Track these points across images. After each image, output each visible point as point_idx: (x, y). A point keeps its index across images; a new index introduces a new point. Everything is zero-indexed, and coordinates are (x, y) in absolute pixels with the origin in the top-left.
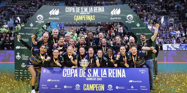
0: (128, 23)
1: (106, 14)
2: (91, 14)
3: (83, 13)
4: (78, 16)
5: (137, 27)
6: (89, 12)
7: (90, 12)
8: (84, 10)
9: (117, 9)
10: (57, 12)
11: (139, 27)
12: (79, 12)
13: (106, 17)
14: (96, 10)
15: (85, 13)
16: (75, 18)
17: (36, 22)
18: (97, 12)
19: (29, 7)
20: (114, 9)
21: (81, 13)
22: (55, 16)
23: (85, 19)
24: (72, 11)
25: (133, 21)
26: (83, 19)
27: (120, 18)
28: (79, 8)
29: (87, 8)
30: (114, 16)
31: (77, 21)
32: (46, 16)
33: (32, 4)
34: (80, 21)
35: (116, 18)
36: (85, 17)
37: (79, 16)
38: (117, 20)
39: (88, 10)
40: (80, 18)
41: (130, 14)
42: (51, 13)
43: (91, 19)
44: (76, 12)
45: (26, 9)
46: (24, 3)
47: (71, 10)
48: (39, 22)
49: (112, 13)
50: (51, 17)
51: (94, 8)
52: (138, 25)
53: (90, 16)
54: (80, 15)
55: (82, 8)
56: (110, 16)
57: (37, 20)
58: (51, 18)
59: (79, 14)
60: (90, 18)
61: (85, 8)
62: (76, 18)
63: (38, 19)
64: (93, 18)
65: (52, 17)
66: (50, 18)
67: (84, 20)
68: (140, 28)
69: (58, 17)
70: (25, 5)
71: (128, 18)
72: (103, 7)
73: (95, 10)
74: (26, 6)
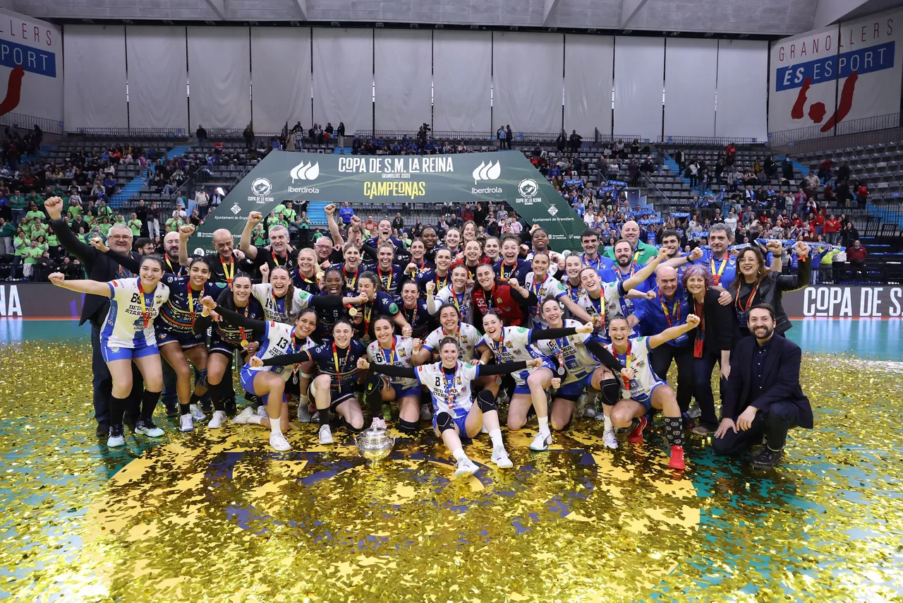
0: (522, 204)
1: (457, 176)
2: (415, 178)
3: (389, 176)
4: (374, 184)
5: (549, 216)
6: (408, 172)
7: (410, 171)
8: (392, 165)
9: (490, 164)
10: (313, 172)
11: (554, 217)
12: (378, 171)
13: (457, 187)
14: (429, 167)
15: (397, 176)
16: (368, 188)
17: (251, 199)
18: (431, 171)
19: (250, 160)
20: (483, 164)
21: (384, 176)
22: (307, 182)
23: (397, 192)
24: (358, 168)
25: (539, 200)
26: (391, 192)
27: (501, 190)
28: (378, 160)
29: (402, 160)
30: (482, 184)
31: (371, 198)
32: (282, 183)
33: (258, 150)
34: (382, 197)
35: (489, 190)
36: (397, 186)
37: (379, 183)
38: (491, 195)
39: (406, 166)
40: (382, 190)
41: (528, 178)
42: (294, 174)
43: (414, 193)
44: (371, 171)
45: (240, 164)
46: (235, 148)
47: (355, 165)
48: (258, 199)
49: (476, 175)
50: (294, 186)
51: (424, 159)
52: (553, 211)
53: (413, 185)
54: (383, 181)
55: (388, 160)
56: (471, 183)
57: (254, 196)
58: (295, 190)
59: (377, 178)
60: (413, 191)
61: (396, 160)
62: (371, 188)
63: (256, 192)
64: (419, 190)
65: (298, 187)
66: (290, 189)
67: (394, 194)
68: (558, 219)
69: (316, 187)
70: (238, 153)
71: (524, 189)
72: (450, 159)
73: (425, 166)
74: (242, 156)
